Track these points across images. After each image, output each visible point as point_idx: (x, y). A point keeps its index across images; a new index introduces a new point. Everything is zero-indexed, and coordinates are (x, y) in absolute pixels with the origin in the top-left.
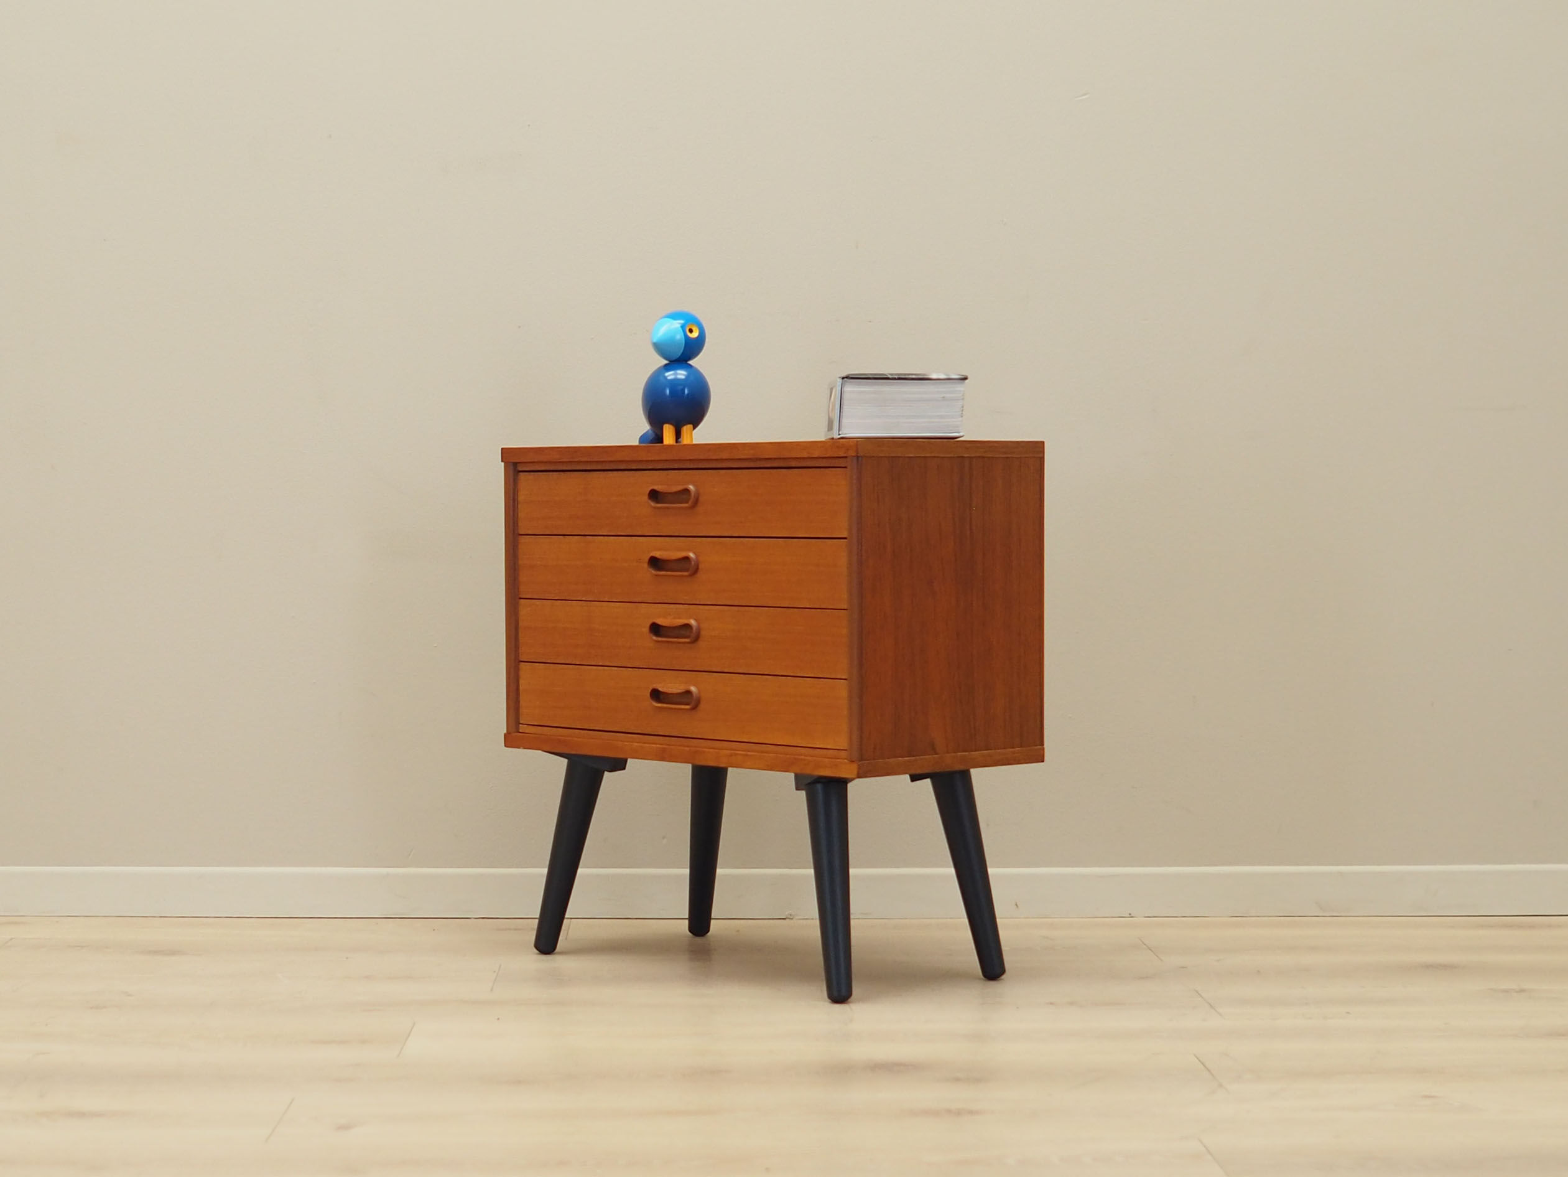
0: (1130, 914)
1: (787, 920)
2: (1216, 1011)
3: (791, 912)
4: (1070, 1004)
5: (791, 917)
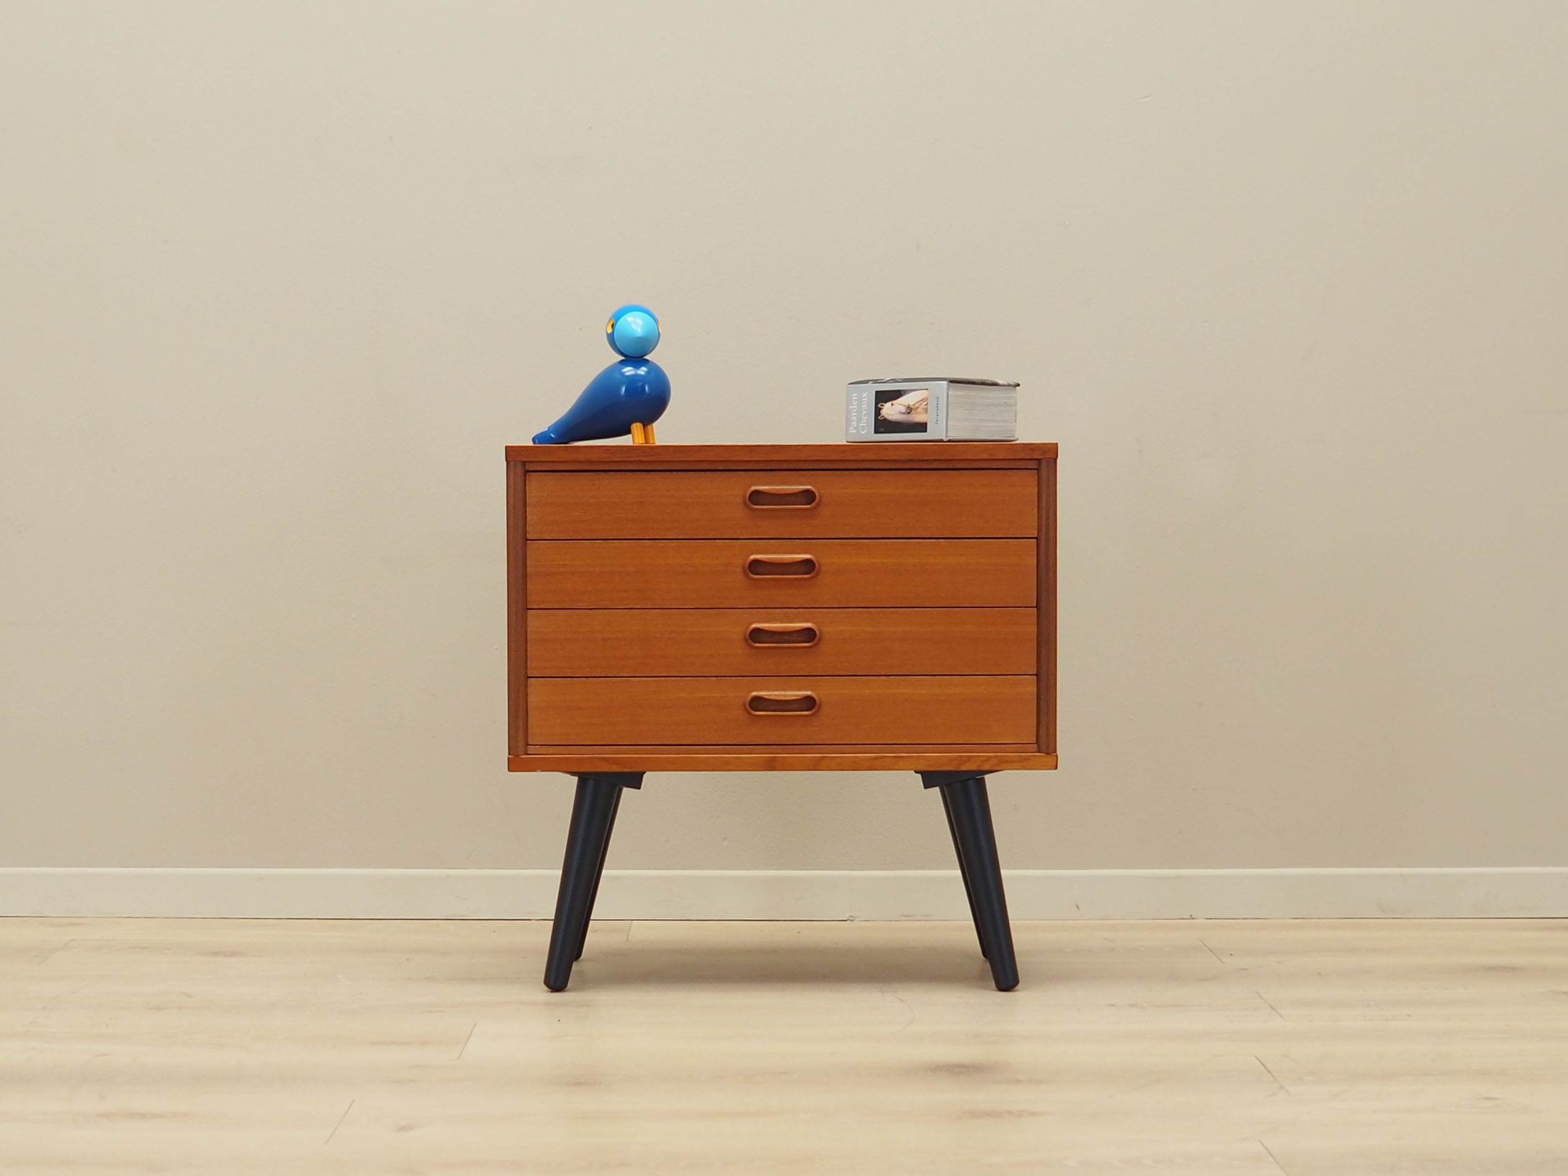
0: (1191, 916)
1: (848, 921)
2: (1277, 1012)
3: (852, 914)
4: (1132, 1005)
5: (852, 919)
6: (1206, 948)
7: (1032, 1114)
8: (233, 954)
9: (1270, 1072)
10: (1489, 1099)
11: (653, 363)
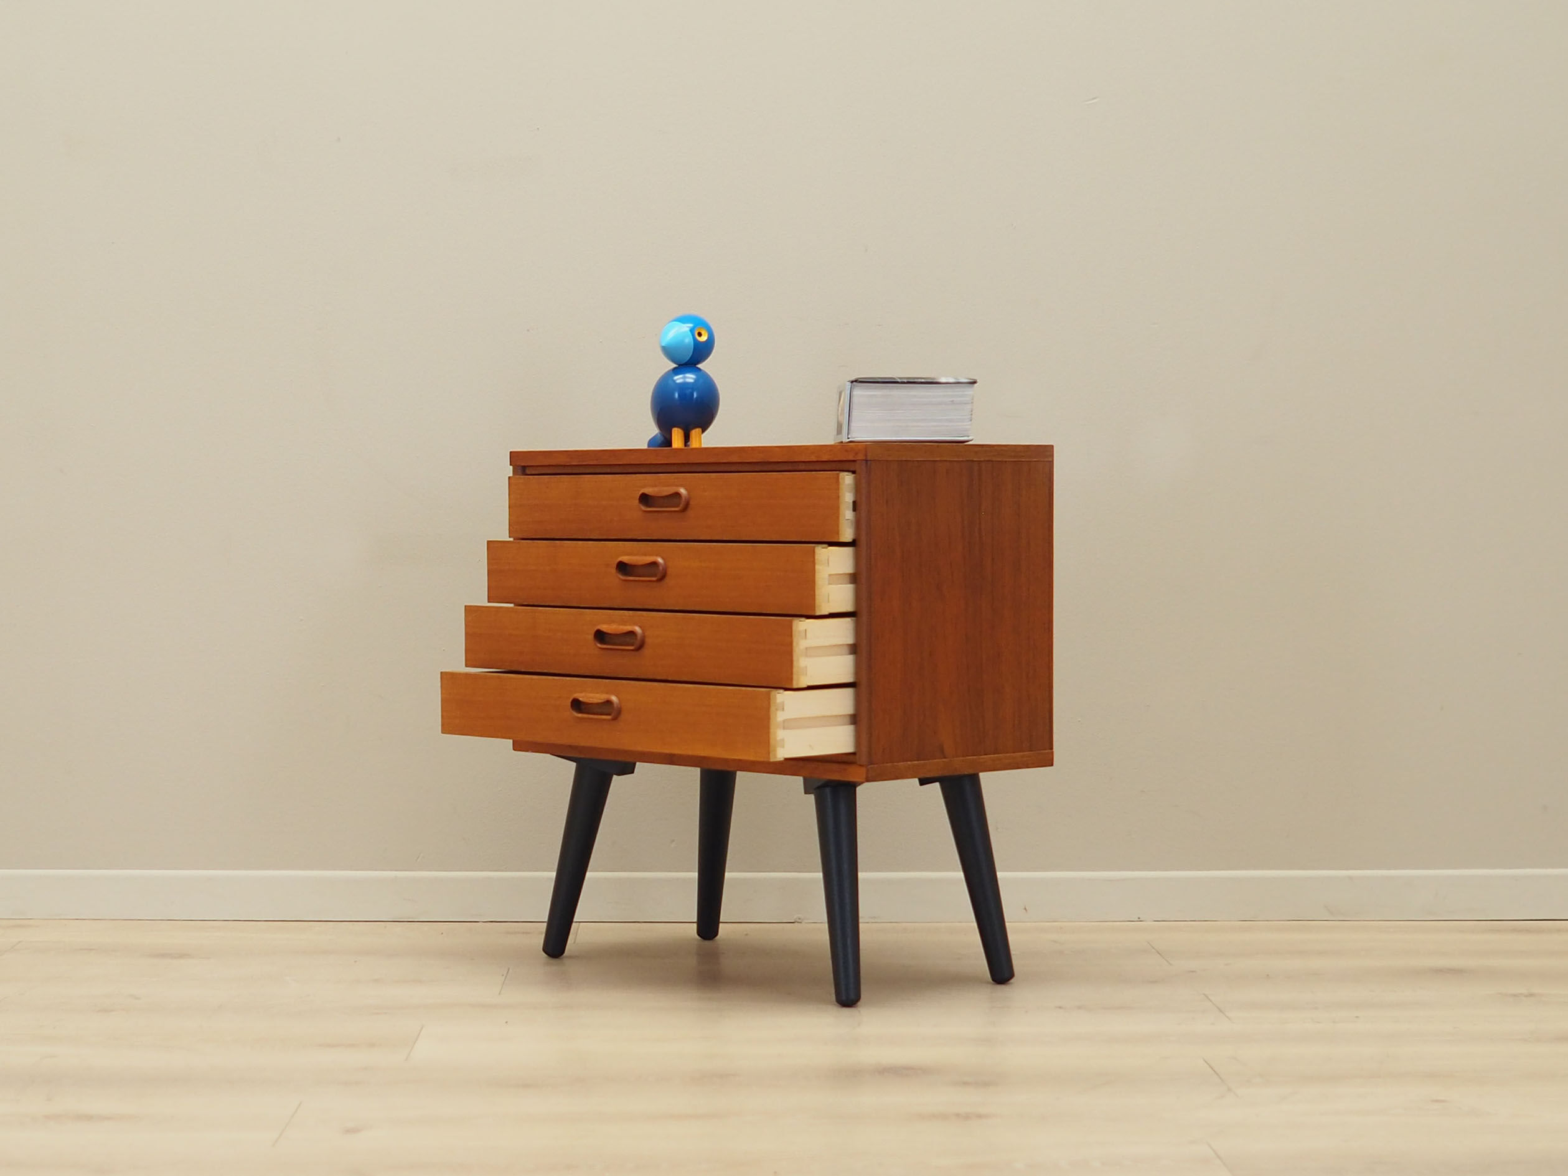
0: (1139, 918)
1: (796, 924)
2: (1225, 1015)
3: (800, 916)
4: (1079, 1008)
5: (800, 921)
6: (1153, 950)
7: (980, 1116)
8: (182, 956)
9: (1217, 1074)
10: (1437, 1101)
11: (704, 371)
